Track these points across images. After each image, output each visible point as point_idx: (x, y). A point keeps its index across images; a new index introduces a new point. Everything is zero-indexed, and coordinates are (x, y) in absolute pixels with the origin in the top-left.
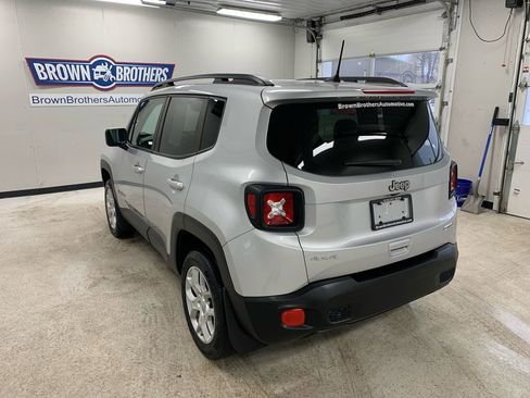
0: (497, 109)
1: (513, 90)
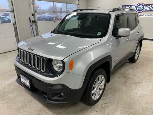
0: (29, 18)
1: (33, 13)
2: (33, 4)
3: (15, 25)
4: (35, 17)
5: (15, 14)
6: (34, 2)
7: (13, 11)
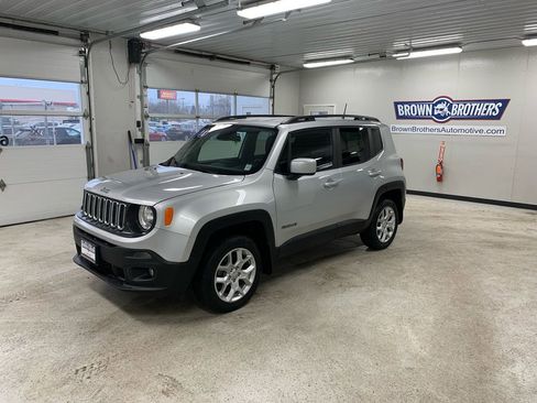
0: (129, 132)
1: (140, 119)
2: (141, 97)
3: (89, 148)
4: (142, 131)
5: (93, 122)
6: (145, 93)
7: (88, 115)
